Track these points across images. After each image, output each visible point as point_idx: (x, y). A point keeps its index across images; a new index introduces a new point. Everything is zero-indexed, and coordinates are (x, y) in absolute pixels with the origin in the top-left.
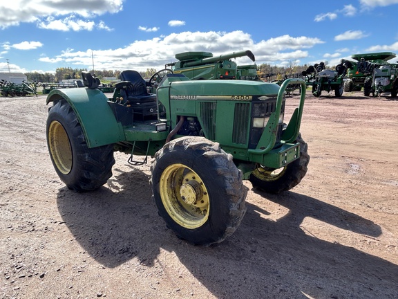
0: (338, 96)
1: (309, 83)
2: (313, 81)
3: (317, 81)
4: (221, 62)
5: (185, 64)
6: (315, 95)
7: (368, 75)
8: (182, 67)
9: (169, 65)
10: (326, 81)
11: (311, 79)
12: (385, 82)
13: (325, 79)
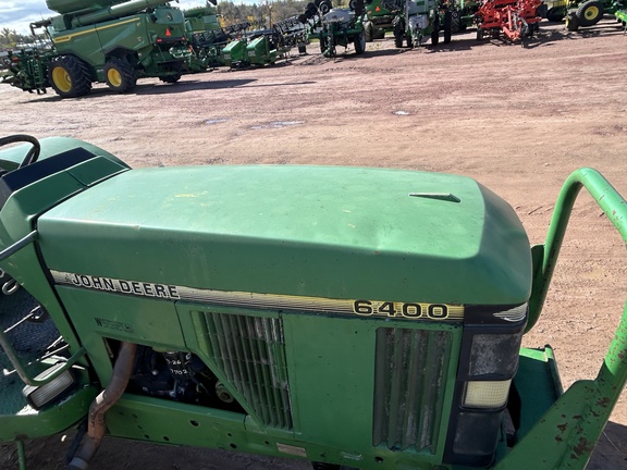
0: (360, 53)
1: (313, 36)
2: (319, 30)
3: (325, 29)
4: (150, 11)
5: (75, 21)
6: (326, 56)
7: (397, 14)
8: (69, 27)
9: (39, 25)
10: (339, 29)
11: (315, 27)
12: (423, 22)
13: (337, 26)
